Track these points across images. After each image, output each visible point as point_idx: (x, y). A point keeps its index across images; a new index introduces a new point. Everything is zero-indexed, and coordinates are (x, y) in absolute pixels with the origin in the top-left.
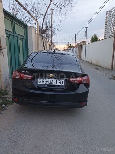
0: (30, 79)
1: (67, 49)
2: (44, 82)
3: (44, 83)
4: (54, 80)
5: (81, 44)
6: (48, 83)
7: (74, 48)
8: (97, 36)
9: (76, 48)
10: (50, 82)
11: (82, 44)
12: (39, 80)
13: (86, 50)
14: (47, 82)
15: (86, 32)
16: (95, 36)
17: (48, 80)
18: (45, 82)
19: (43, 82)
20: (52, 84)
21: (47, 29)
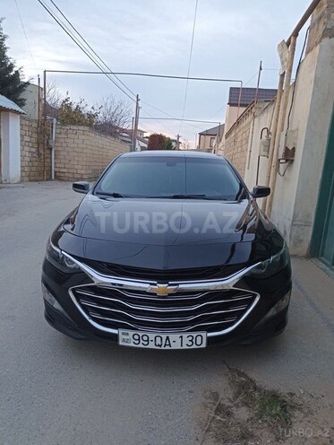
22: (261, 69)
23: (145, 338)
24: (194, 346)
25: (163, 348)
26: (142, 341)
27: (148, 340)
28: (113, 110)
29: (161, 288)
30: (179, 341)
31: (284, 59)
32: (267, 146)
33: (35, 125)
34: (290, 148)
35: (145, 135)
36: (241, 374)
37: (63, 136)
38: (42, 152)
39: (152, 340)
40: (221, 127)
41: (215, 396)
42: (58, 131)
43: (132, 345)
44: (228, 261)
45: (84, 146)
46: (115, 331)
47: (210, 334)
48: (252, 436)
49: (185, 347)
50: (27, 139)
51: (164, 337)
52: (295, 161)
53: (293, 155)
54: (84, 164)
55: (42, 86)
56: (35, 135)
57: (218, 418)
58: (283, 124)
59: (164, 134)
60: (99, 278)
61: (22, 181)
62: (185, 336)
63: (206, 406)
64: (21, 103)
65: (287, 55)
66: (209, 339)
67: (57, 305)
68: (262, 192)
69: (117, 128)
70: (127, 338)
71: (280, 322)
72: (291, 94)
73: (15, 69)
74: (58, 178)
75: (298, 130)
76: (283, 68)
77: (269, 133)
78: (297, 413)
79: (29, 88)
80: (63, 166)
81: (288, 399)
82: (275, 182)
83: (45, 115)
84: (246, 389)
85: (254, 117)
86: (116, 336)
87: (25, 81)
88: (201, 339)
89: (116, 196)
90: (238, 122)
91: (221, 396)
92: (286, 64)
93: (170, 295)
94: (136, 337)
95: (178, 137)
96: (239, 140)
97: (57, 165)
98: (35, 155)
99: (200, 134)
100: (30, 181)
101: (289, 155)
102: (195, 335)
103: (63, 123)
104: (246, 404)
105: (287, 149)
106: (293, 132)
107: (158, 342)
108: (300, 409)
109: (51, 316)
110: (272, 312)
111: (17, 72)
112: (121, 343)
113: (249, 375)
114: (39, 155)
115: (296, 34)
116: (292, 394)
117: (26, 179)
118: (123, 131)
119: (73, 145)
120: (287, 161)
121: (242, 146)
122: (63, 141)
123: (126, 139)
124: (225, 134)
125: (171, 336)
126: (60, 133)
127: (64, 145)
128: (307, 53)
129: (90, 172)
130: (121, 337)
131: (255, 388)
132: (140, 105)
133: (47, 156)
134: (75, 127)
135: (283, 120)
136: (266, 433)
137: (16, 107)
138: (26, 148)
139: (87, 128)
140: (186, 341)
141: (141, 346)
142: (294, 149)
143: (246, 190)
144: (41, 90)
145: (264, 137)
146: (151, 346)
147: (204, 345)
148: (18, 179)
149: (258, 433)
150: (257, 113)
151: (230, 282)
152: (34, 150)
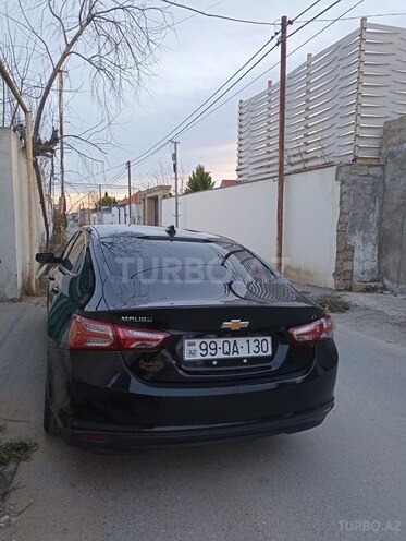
0: (155, 344)
1: (92, 207)
2: (206, 349)
3: (208, 357)
4: (241, 341)
5: (153, 195)
6: (220, 355)
7: (124, 206)
8: (205, 171)
9: (133, 205)
10: (226, 349)
11: (159, 194)
12: (189, 344)
13: (177, 216)
14: (215, 349)
15: (174, 157)
16: (200, 170)
17: (219, 342)
18: (209, 351)
19: (204, 353)
20: (236, 355)
21: (55, 140)
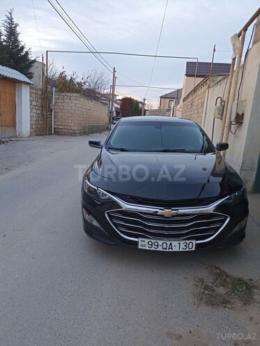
22: (214, 51)
23: (156, 244)
24: (187, 249)
25: (167, 250)
26: (153, 246)
27: (158, 245)
28: (96, 80)
29: (167, 212)
30: (177, 246)
31: (236, 47)
32: (222, 111)
33: (40, 93)
34: (240, 114)
35: (118, 98)
36: (216, 268)
37: (60, 101)
38: (45, 113)
39: (161, 245)
40: (179, 91)
41: (202, 280)
42: (57, 97)
43: (147, 248)
44: (199, 195)
45: (76, 109)
46: (136, 240)
47: (197, 242)
48: (229, 302)
49: (181, 250)
50: (34, 103)
51: (168, 243)
52: (244, 123)
53: (242, 119)
54: (76, 122)
55: (45, 62)
56: (40, 101)
57: (206, 292)
58: (234, 95)
59: (133, 97)
60: (126, 206)
61: (31, 136)
62: (182, 242)
63: (197, 286)
64: (30, 76)
65: (238, 45)
66: (197, 245)
67: (95, 223)
68: (224, 147)
69: (99, 93)
70: (144, 244)
71: (241, 235)
72: (240, 74)
73: (25, 50)
74: (57, 133)
75: (246, 100)
76: (235, 54)
77: (222, 101)
78: (256, 290)
79: (35, 64)
80: (60, 123)
81: (249, 282)
82: (227, 138)
83: (46, 84)
84: (221, 277)
85: (209, 87)
86: (137, 243)
87: (33, 59)
88: (192, 245)
89: (123, 150)
90: (195, 90)
91: (205, 280)
92: (237, 51)
93: (173, 216)
94: (150, 243)
95: (144, 100)
96: (196, 104)
97: (56, 123)
98: (40, 116)
99: (161, 97)
100: (37, 135)
101: (239, 119)
102: (188, 242)
103: (61, 91)
104: (223, 285)
105: (237, 114)
106: (242, 102)
107: (165, 246)
108: (257, 288)
109: (89, 229)
110: (236, 229)
111: (26, 52)
112: (140, 247)
113: (222, 268)
114: (43, 115)
115: (245, 29)
116: (251, 280)
117: (34, 134)
118: (104, 95)
119: (68, 108)
120: (237, 123)
121: (198, 109)
122: (60, 104)
123: (105, 102)
124: (182, 98)
125: (172, 243)
126: (58, 99)
127: (61, 108)
128: (254, 43)
129: (80, 128)
130: (140, 243)
131: (227, 276)
132: (116, 76)
133: (48, 116)
134: (69, 94)
135: (235, 92)
136: (238, 301)
137: (27, 80)
138: (34, 111)
139: (78, 95)
140: (183, 246)
141: (153, 249)
142: (243, 114)
143: (212, 145)
144: (44, 66)
145: (218, 104)
146: (160, 249)
147: (193, 249)
148: (28, 134)
149: (232, 301)
150: (212, 84)
151: (210, 208)
152: (39, 112)
